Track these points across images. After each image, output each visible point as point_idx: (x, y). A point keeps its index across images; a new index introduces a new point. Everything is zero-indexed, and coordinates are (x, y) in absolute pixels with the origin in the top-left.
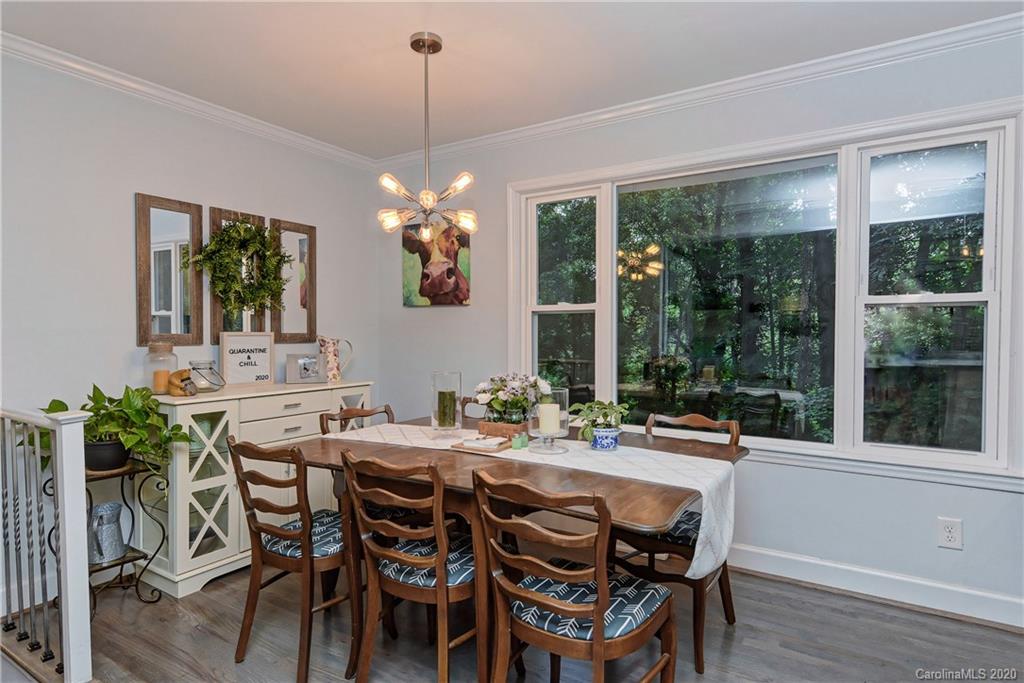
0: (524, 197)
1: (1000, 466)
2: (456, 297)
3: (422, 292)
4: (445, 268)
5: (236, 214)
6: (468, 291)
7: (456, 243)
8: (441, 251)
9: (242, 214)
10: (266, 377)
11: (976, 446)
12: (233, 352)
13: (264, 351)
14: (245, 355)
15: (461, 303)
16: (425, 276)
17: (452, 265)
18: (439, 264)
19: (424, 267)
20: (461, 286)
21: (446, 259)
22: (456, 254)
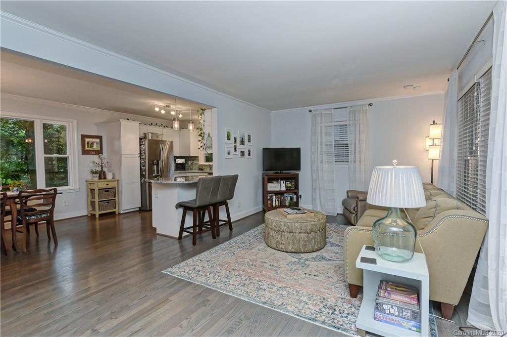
11: (67, 185)
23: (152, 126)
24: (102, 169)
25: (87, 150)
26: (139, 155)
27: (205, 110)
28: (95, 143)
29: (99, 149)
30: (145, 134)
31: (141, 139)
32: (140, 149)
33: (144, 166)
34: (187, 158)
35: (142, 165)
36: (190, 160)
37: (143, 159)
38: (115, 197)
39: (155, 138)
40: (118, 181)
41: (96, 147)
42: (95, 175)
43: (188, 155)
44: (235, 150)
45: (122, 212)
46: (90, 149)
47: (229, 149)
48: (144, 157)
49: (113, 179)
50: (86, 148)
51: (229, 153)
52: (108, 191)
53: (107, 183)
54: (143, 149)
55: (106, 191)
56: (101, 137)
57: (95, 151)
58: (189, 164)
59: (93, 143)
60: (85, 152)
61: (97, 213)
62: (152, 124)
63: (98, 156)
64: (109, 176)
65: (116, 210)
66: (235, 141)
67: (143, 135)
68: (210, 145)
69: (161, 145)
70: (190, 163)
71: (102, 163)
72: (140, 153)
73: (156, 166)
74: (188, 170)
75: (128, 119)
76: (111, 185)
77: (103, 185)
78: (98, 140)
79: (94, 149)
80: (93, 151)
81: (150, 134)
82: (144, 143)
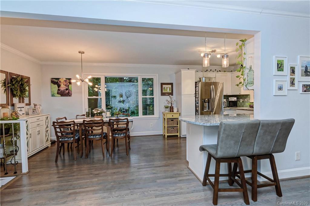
0: (85, 76)
1: (156, 116)
2: (69, 95)
3: (58, 93)
4: (65, 88)
5: (15, 74)
6: (72, 93)
7: (68, 83)
8: (64, 85)
9: (16, 74)
10: (24, 114)
11: (153, 114)
12: (18, 108)
13: (23, 107)
14: (20, 109)
15: (70, 96)
16: (59, 90)
17: (67, 88)
18: (63, 87)
19: (58, 88)
20: (70, 92)
21: (65, 87)
22: (68, 86)
23: (207, 72)
24: (172, 105)
25: (164, 93)
26: (195, 95)
27: (246, 40)
28: (168, 88)
29: (171, 92)
30: (200, 78)
31: (196, 83)
32: (196, 90)
33: (198, 103)
34: (238, 97)
35: (196, 103)
36: (242, 98)
37: (197, 97)
38: (178, 125)
39: (207, 81)
40: (180, 114)
41: (168, 91)
42: (166, 109)
43: (239, 94)
44: (292, 83)
45: (182, 136)
46: (166, 92)
47: (280, 83)
48: (198, 96)
49: (177, 112)
50: (163, 92)
51: (280, 88)
52: (173, 120)
53: (173, 115)
54: (197, 90)
55: (171, 120)
56: (172, 83)
57: (168, 93)
58: (241, 102)
59: (167, 88)
60: (163, 94)
61: (166, 135)
62: (207, 70)
63: (169, 96)
64: (175, 110)
65: (178, 134)
66: (293, 71)
67: (199, 80)
68: (252, 80)
69: (211, 86)
70: (241, 100)
71: (171, 101)
72: (196, 94)
73: (207, 103)
74: (240, 106)
75: (188, 69)
76: (175, 116)
77: (170, 116)
78: (170, 86)
79: (168, 92)
80: (167, 93)
81: (204, 78)
82: (198, 86)
